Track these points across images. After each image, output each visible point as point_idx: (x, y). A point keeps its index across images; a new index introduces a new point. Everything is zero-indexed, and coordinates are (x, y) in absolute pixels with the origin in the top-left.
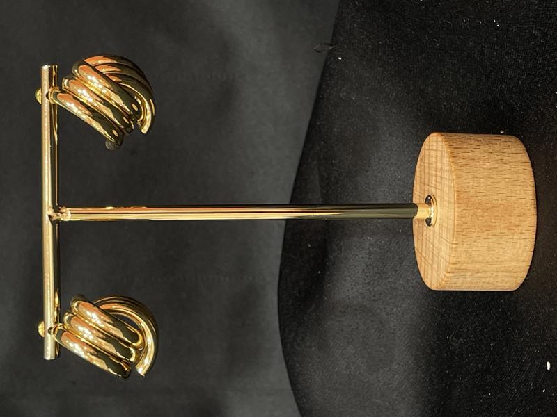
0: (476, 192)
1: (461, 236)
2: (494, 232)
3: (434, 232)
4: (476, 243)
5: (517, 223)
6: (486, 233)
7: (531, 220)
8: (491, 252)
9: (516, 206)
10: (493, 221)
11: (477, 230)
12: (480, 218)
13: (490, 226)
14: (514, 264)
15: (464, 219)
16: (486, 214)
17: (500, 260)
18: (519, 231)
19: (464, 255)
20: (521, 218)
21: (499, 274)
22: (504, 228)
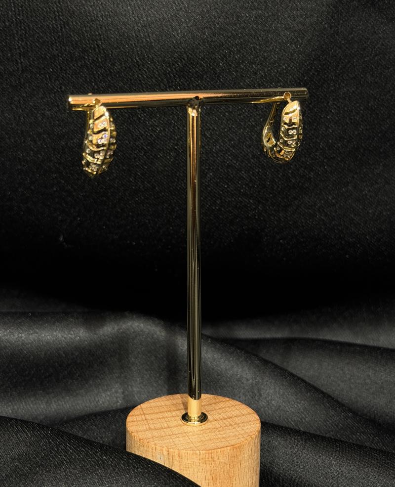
0: (241, 461)
1: (207, 457)
6: (210, 477)
10: (220, 480)
11: (213, 469)
12: (222, 470)
13: (217, 479)
15: (222, 456)
16: (226, 474)
19: (189, 462)
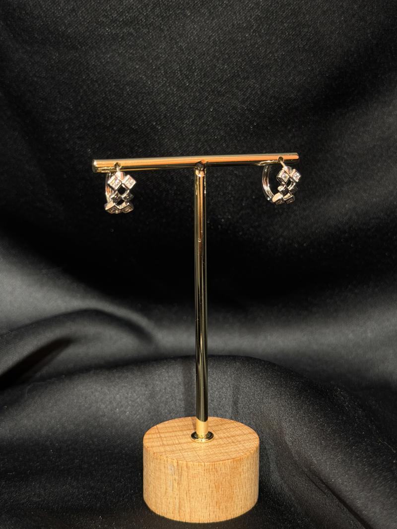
0: (240, 472)
1: (211, 468)
2: (215, 492)
3: (190, 442)
4: (205, 480)
5: (221, 507)
6: (214, 486)
7: (223, 517)
8: (198, 492)
9: (233, 504)
11: (216, 479)
13: (219, 488)
14: (188, 510)
17: (192, 500)
18: (215, 510)
19: (195, 472)
20: (225, 509)
21: (177, 501)
22: (218, 499)
